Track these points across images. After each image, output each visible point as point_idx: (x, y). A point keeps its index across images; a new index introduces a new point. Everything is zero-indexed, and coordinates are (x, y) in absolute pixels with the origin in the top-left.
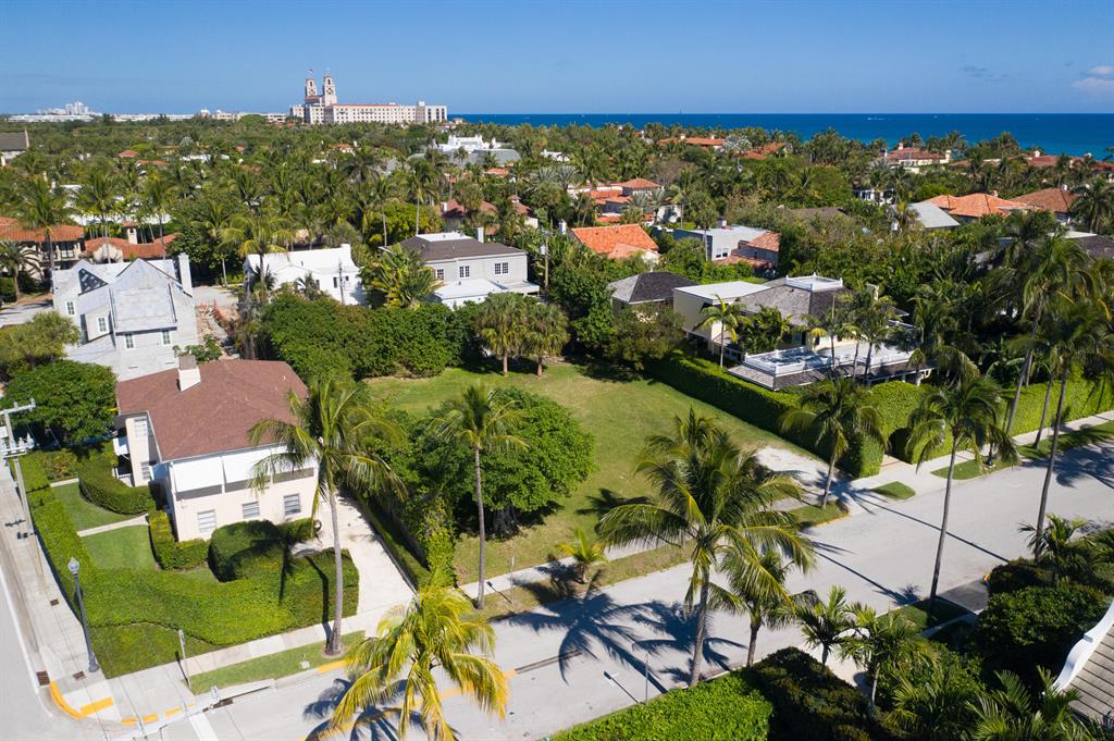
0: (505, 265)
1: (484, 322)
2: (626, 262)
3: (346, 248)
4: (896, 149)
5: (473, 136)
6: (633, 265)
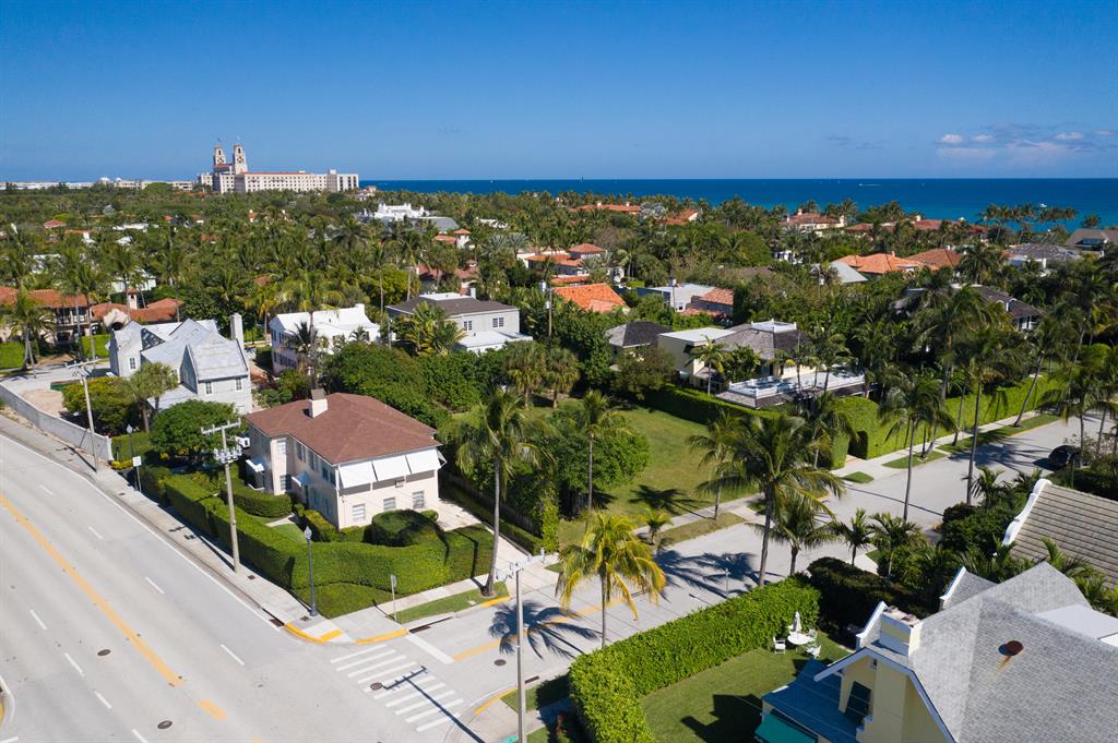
0: (501, 319)
1: (511, 363)
2: (610, 314)
3: (361, 307)
4: (796, 214)
5: (401, 204)
6: (616, 318)
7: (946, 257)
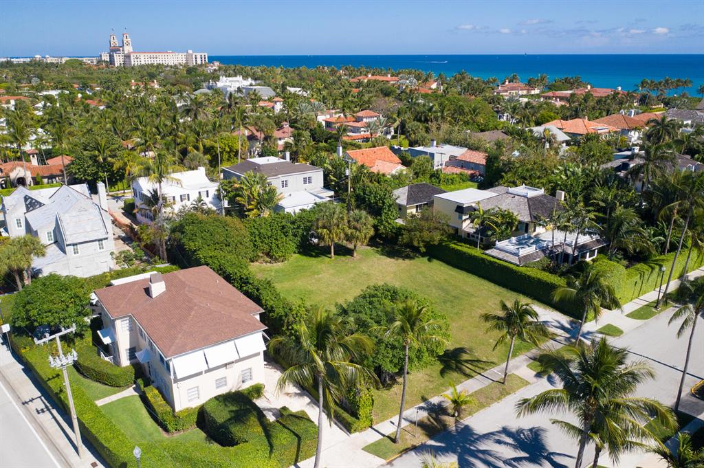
0: (310, 178)
1: (320, 224)
2: (393, 176)
3: (202, 170)
4: (504, 83)
5: (235, 76)
7: (623, 121)
